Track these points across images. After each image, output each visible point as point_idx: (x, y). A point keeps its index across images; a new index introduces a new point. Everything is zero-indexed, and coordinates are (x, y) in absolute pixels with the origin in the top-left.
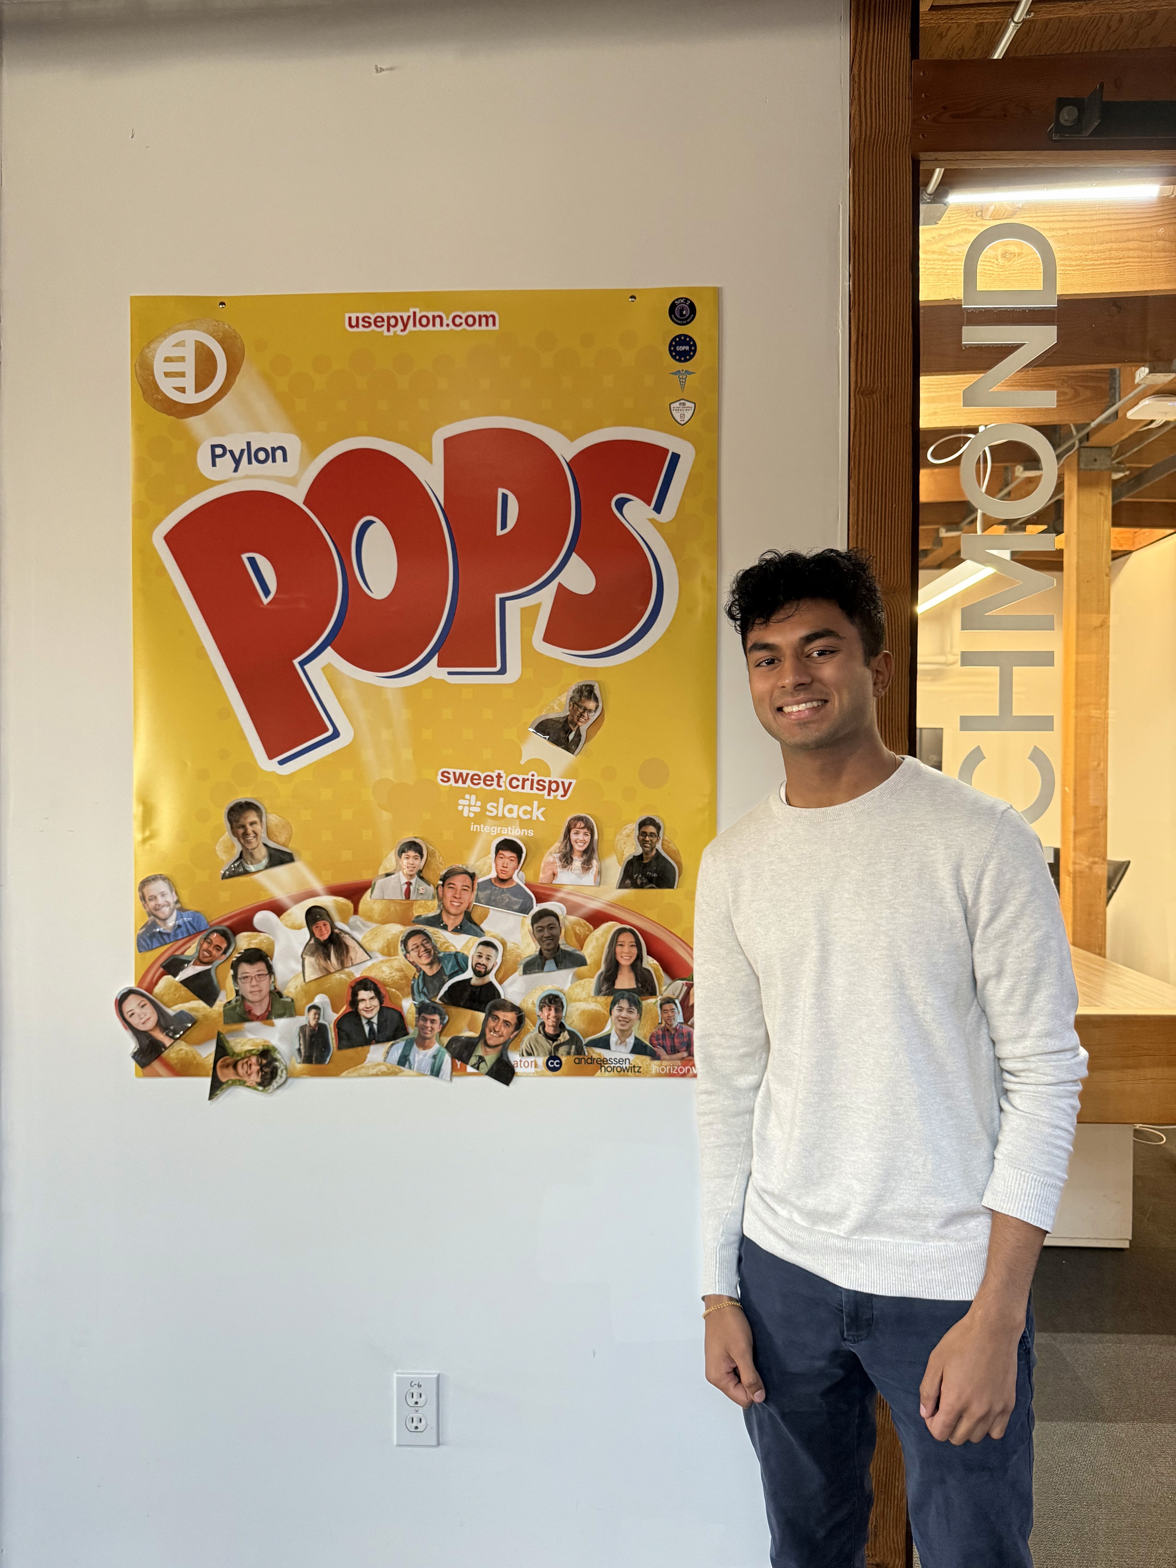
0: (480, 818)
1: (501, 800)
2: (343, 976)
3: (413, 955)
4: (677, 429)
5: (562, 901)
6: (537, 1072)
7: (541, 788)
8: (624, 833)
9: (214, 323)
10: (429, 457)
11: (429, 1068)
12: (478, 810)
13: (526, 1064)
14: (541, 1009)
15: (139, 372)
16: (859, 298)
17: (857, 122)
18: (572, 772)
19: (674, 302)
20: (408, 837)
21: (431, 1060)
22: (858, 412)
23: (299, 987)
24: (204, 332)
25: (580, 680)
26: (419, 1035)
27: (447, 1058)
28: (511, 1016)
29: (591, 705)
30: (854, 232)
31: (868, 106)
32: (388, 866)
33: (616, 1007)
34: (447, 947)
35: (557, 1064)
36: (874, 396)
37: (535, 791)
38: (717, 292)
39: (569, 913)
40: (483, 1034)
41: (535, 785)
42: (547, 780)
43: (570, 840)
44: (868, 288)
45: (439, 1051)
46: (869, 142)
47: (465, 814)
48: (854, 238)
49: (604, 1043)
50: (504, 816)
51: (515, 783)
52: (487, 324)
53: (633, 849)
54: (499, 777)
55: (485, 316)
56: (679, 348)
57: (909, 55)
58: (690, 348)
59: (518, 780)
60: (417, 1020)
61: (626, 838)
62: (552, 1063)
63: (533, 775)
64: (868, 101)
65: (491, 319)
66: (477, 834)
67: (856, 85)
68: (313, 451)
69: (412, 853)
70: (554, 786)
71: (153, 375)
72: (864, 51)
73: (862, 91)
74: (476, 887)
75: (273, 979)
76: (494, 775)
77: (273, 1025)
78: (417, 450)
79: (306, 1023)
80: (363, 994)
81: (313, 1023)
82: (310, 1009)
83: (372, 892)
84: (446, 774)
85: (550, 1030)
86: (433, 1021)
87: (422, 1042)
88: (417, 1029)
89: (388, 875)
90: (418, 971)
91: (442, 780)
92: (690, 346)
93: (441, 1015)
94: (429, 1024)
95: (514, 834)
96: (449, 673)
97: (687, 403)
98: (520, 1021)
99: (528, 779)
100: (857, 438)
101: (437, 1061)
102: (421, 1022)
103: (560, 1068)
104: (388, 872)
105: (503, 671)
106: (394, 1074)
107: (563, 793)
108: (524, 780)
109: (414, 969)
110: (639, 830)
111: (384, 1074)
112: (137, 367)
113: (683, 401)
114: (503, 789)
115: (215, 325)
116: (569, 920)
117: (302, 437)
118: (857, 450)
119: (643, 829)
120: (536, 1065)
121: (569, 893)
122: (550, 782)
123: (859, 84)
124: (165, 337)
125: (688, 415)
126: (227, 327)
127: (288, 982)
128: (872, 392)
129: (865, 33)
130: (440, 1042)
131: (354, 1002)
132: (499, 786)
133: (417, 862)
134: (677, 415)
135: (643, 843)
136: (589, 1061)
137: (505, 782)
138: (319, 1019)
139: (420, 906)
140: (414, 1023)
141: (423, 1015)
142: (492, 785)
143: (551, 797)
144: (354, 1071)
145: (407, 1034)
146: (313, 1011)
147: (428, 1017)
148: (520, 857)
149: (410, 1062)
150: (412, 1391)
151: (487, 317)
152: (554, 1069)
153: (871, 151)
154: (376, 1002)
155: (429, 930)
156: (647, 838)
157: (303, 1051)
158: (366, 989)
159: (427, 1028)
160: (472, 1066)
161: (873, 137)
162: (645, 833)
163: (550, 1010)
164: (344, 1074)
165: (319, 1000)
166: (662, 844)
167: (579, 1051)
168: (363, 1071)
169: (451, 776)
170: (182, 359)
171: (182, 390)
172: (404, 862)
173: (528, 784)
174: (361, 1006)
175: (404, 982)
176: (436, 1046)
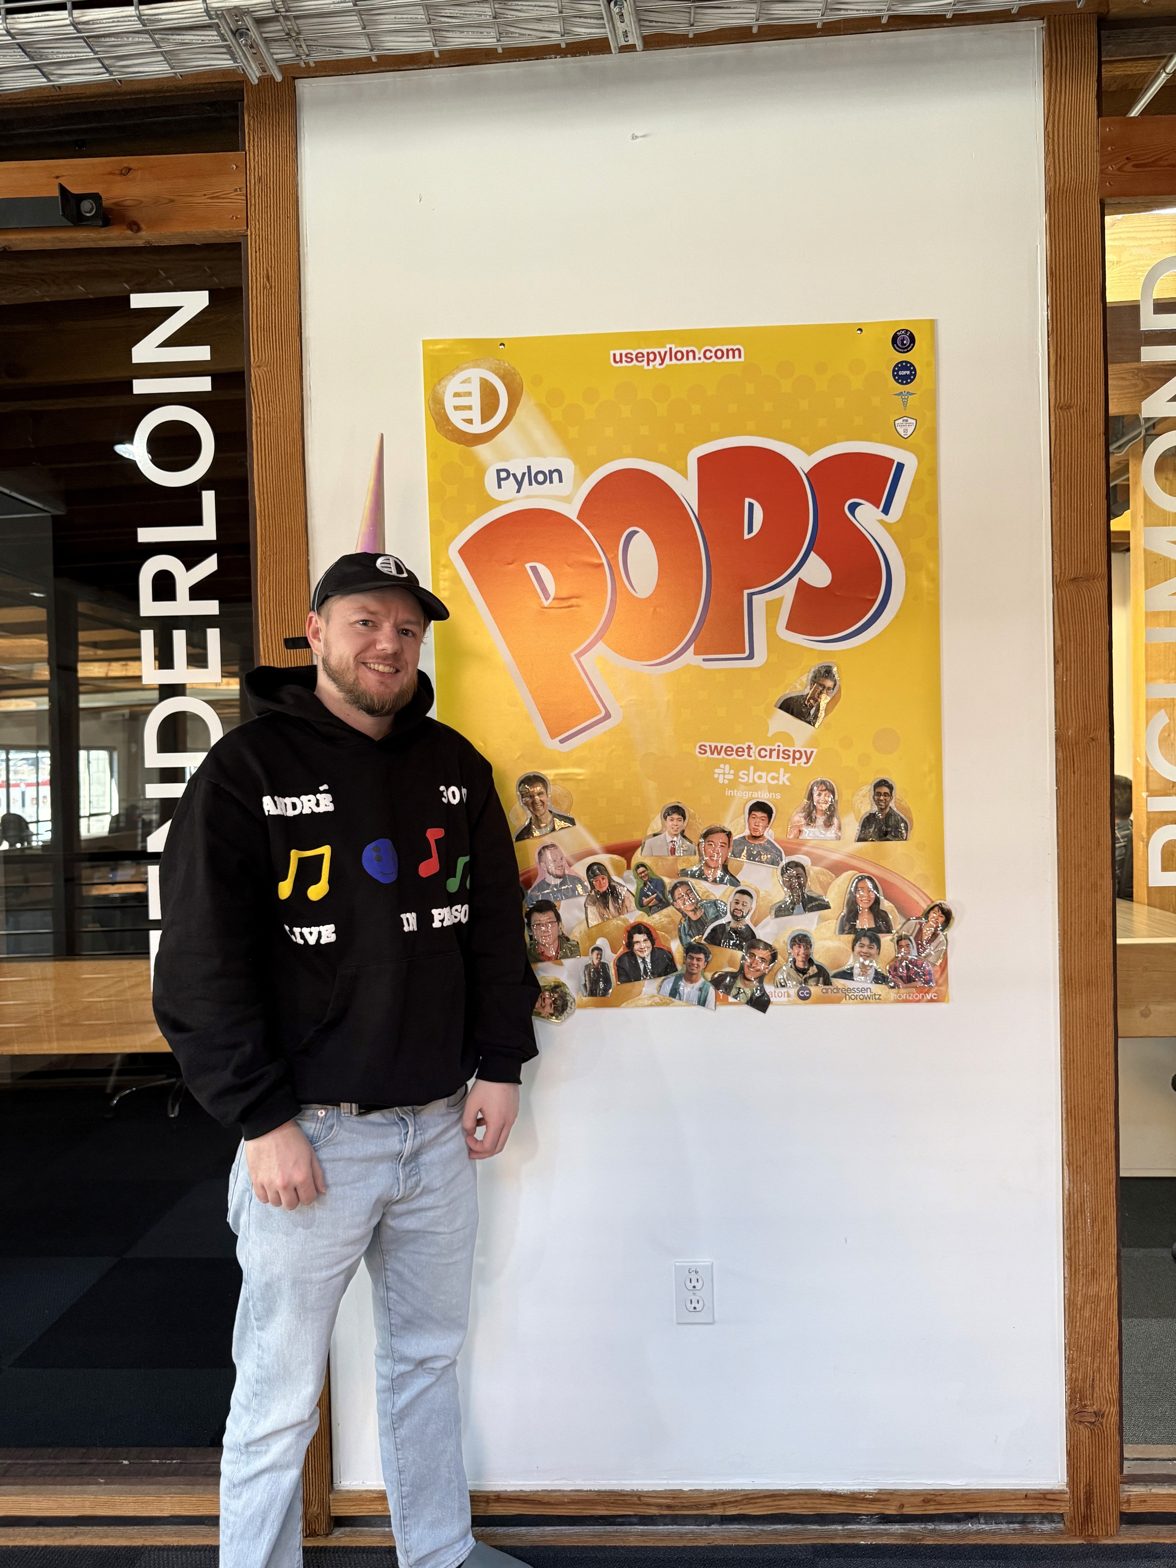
0: (733, 784)
1: (752, 768)
2: (619, 922)
3: (680, 902)
4: (901, 442)
5: (806, 854)
6: (789, 1001)
7: (786, 757)
8: (860, 794)
9: (496, 362)
10: (684, 474)
11: (696, 999)
12: (732, 777)
13: (780, 995)
14: (792, 947)
15: (432, 406)
16: (1057, 326)
17: (1052, 173)
18: (813, 741)
19: (896, 334)
20: (672, 801)
21: (698, 993)
22: (1058, 424)
23: (583, 932)
24: (487, 369)
25: (819, 662)
26: (687, 970)
27: (712, 990)
28: (766, 954)
29: (829, 683)
30: (1051, 268)
31: (1061, 158)
32: (655, 827)
33: (858, 944)
34: (708, 896)
35: (807, 993)
36: (1072, 411)
37: (781, 760)
38: (933, 323)
39: (814, 864)
40: (742, 968)
41: (781, 755)
42: (791, 749)
43: (812, 800)
44: (1064, 317)
45: (704, 984)
46: (1063, 190)
47: (721, 781)
48: (1051, 273)
49: (848, 975)
50: (754, 782)
51: (763, 753)
52: (734, 357)
53: (868, 807)
54: (749, 748)
55: (732, 349)
56: (901, 373)
57: (1096, 113)
58: (911, 373)
59: (766, 751)
60: (685, 958)
61: (862, 798)
62: (802, 993)
63: (779, 746)
64: (1061, 154)
65: (737, 353)
66: (731, 798)
67: (1050, 141)
68: (585, 471)
69: (676, 816)
70: (797, 755)
71: (444, 409)
72: (1057, 111)
73: (1056, 146)
74: (732, 843)
75: (560, 926)
76: (745, 747)
77: (562, 964)
78: (674, 468)
79: (590, 962)
80: (638, 937)
81: (596, 962)
82: (593, 951)
83: (642, 850)
84: (703, 747)
85: (800, 965)
86: (698, 959)
87: (689, 977)
88: (685, 966)
89: (655, 835)
90: (683, 916)
91: (700, 753)
92: (911, 371)
93: (705, 954)
94: (695, 962)
95: (764, 797)
96: (704, 660)
97: (909, 419)
98: (774, 957)
99: (775, 750)
100: (1058, 446)
101: (703, 992)
102: (689, 960)
103: (809, 997)
104: (656, 832)
105: (751, 656)
106: (666, 1004)
107: (806, 761)
108: (771, 751)
109: (680, 915)
110: (875, 790)
111: (658, 1005)
112: (430, 402)
113: (905, 418)
114: (753, 758)
115: (496, 364)
116: (813, 870)
117: (576, 460)
118: (1058, 457)
119: (877, 790)
120: (789, 996)
121: (813, 847)
122: (794, 752)
123: (1053, 140)
124: (454, 375)
125: (910, 430)
126: (507, 364)
127: (574, 928)
128: (1070, 407)
129: (1058, 96)
130: (704, 977)
131: (630, 944)
132: (749, 756)
133: (680, 823)
134: (901, 430)
135: (878, 802)
136: (835, 991)
137: (755, 753)
138: (601, 958)
139: (683, 861)
140: (682, 961)
141: (690, 954)
142: (743, 755)
143: (795, 765)
144: (632, 1002)
145: (676, 970)
146: (596, 952)
147: (694, 955)
148: (770, 816)
149: (680, 994)
150: (691, 1277)
151: (733, 351)
152: (804, 998)
153: (1064, 197)
154: (649, 943)
155: (692, 881)
156: (882, 798)
157: (588, 986)
158: (640, 933)
159: (693, 965)
160: (734, 997)
161: (1066, 185)
162: (880, 793)
163: (800, 947)
164: (623, 1005)
165: (600, 942)
166: (895, 802)
167: (827, 982)
168: (640, 1002)
169: (708, 749)
170: (469, 394)
171: (470, 421)
172: (669, 823)
173: (775, 754)
174: (636, 947)
175: (671, 926)
176: (702, 980)
